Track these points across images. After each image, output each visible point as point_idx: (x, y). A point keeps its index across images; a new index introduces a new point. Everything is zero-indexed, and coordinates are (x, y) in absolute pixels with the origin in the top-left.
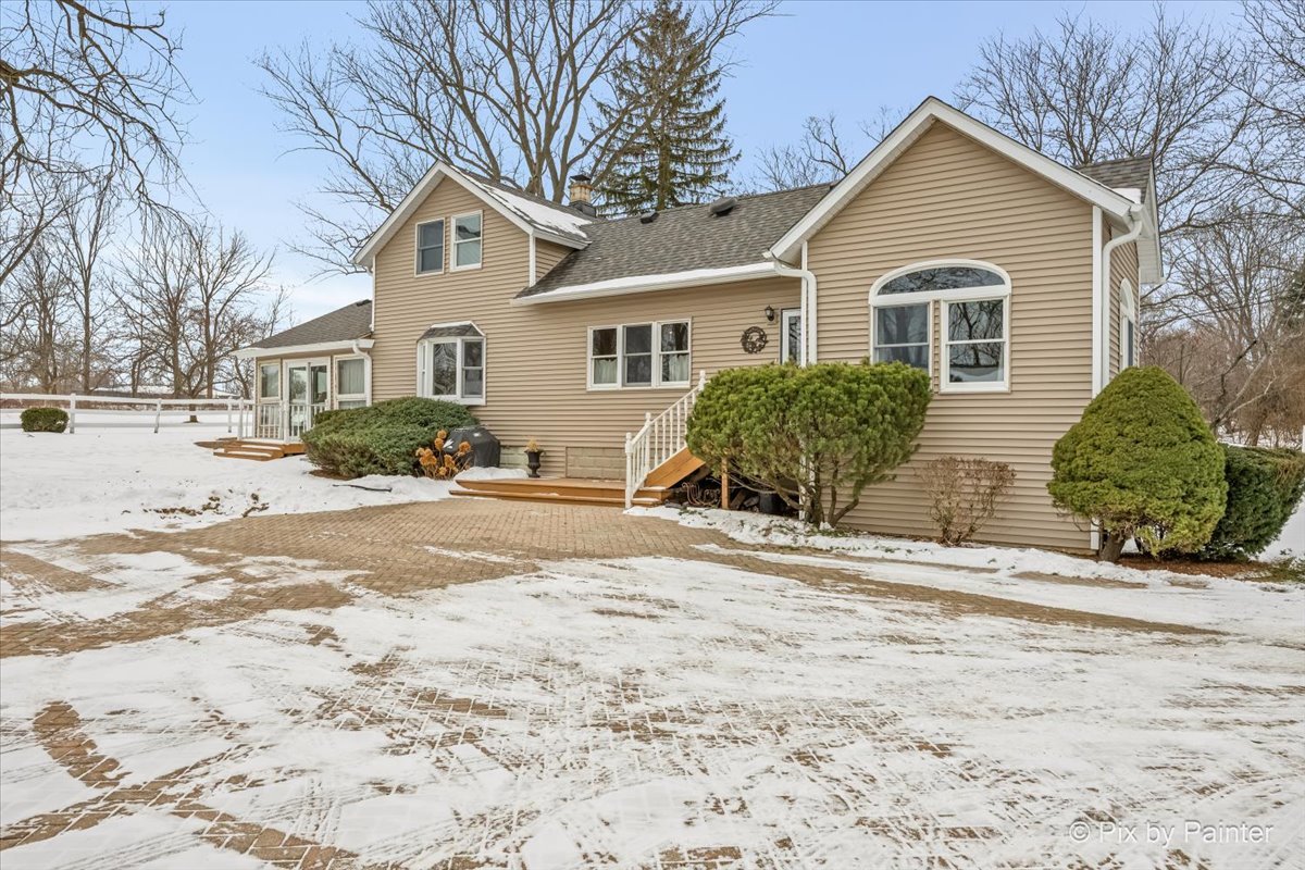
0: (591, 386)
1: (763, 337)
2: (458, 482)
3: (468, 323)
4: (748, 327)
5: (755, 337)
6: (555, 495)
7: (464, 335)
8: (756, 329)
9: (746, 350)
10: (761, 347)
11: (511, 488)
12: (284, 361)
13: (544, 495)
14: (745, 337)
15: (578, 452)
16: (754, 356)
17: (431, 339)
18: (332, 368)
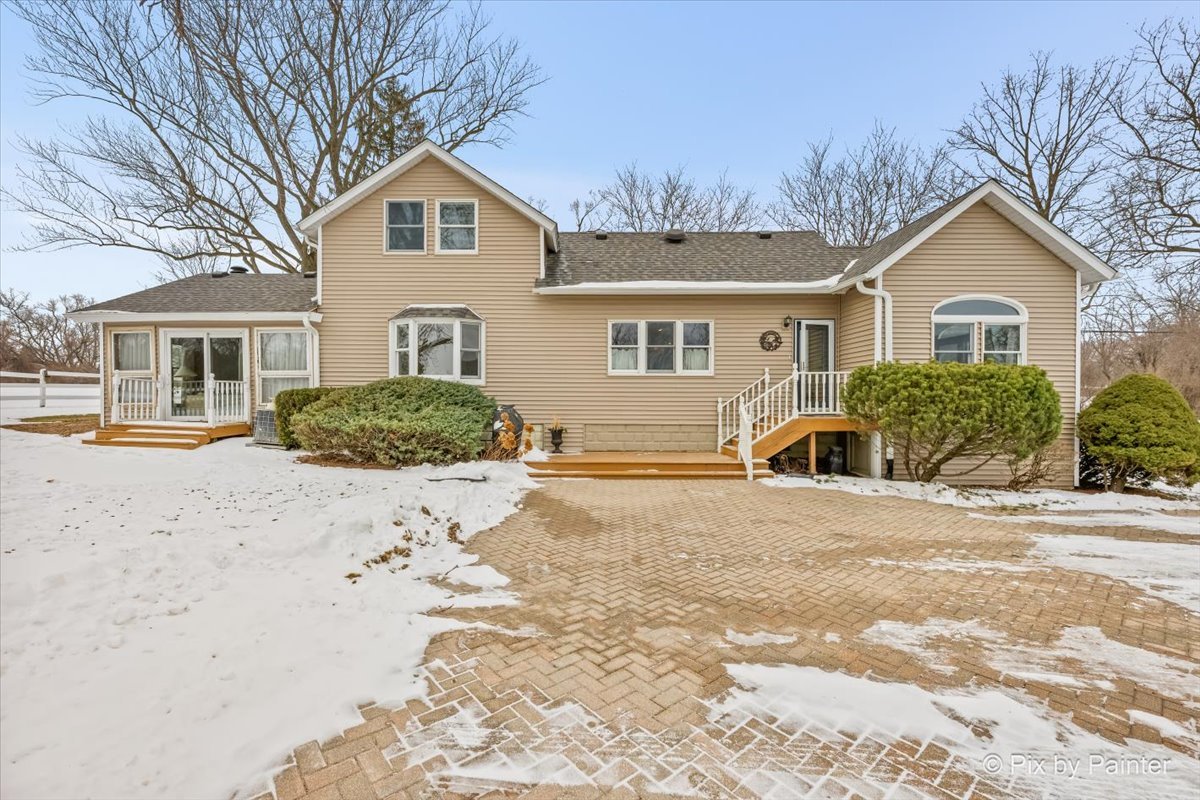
0: (611, 372)
1: (778, 339)
2: (527, 463)
3: (463, 306)
4: (764, 331)
5: (771, 339)
6: (654, 471)
7: (464, 317)
8: (773, 333)
9: (763, 348)
10: (777, 347)
11: (593, 467)
12: (161, 331)
13: (641, 472)
14: (763, 339)
15: (595, 429)
16: (770, 353)
17: (417, 319)
18: (251, 340)
